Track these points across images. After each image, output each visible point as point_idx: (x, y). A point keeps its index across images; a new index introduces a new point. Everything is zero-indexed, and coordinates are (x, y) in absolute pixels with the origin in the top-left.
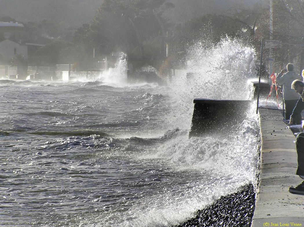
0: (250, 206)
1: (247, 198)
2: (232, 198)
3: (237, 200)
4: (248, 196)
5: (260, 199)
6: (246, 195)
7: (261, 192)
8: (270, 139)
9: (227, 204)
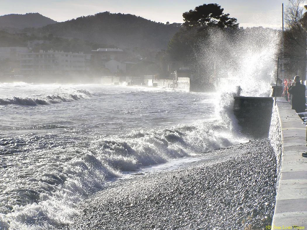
0: (274, 164)
1: (271, 159)
2: (262, 159)
3: (265, 161)
4: (272, 158)
5: (284, 160)
6: (270, 157)
7: (284, 155)
8: (286, 121)
9: (259, 163)
